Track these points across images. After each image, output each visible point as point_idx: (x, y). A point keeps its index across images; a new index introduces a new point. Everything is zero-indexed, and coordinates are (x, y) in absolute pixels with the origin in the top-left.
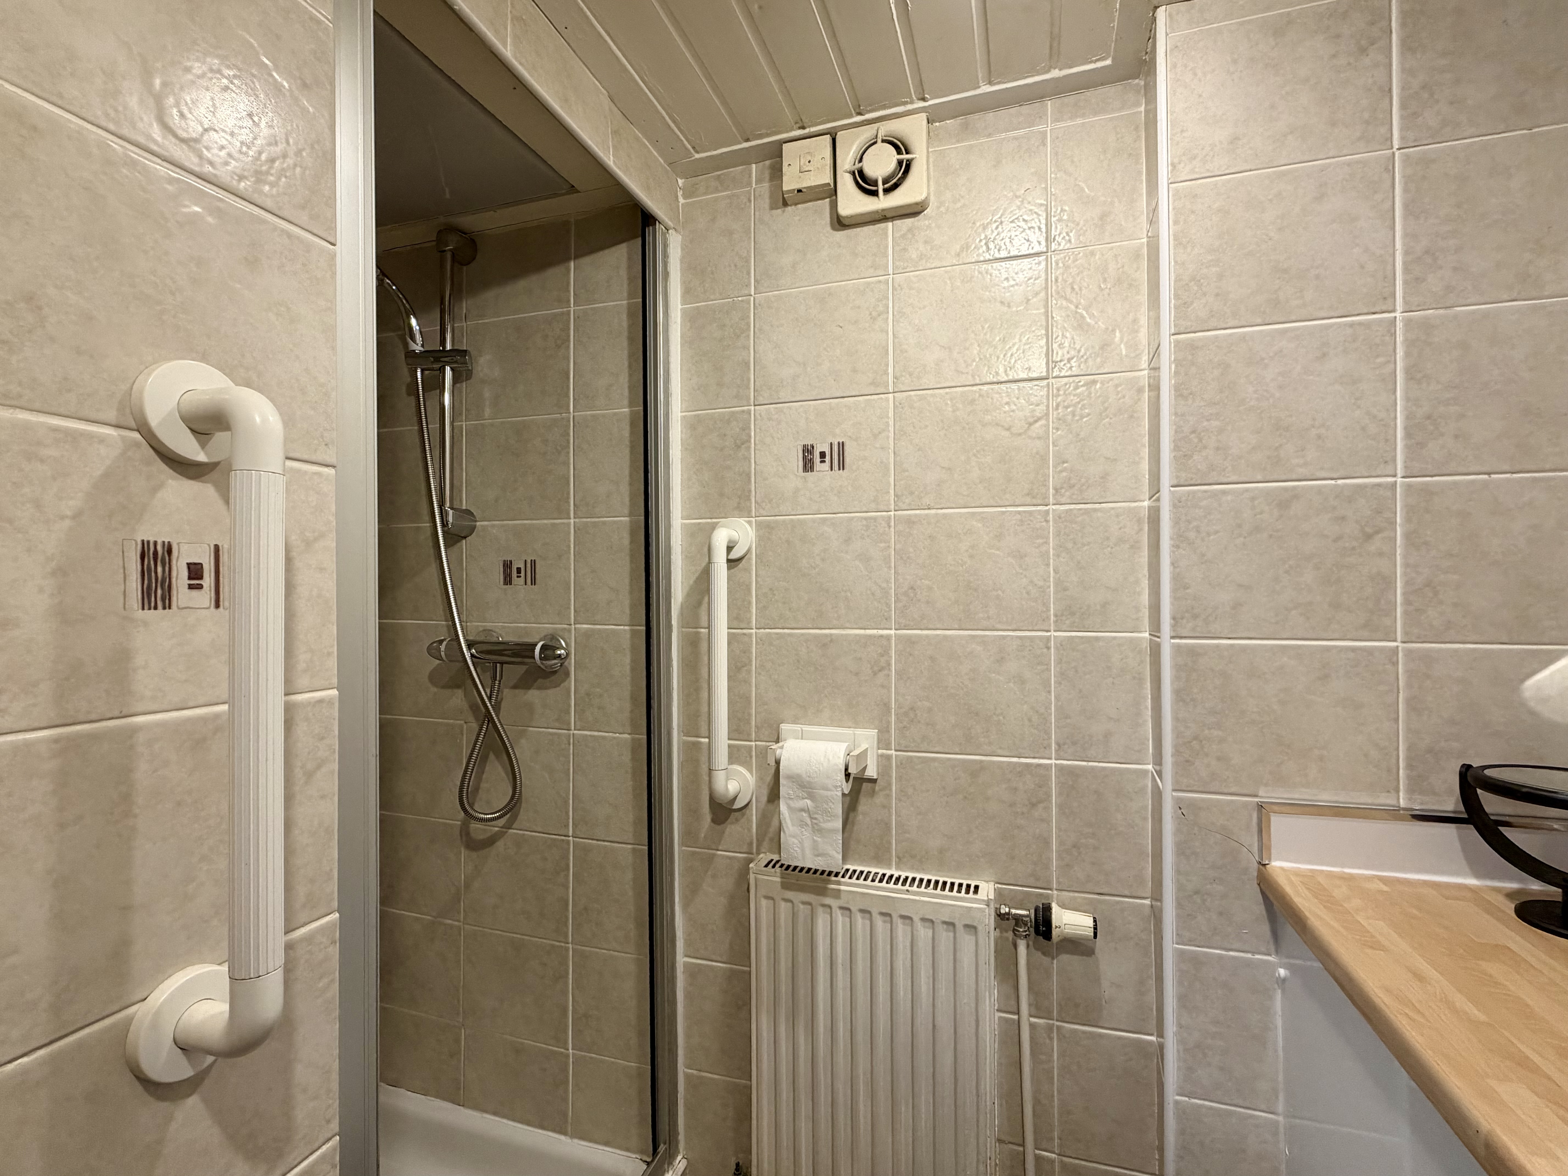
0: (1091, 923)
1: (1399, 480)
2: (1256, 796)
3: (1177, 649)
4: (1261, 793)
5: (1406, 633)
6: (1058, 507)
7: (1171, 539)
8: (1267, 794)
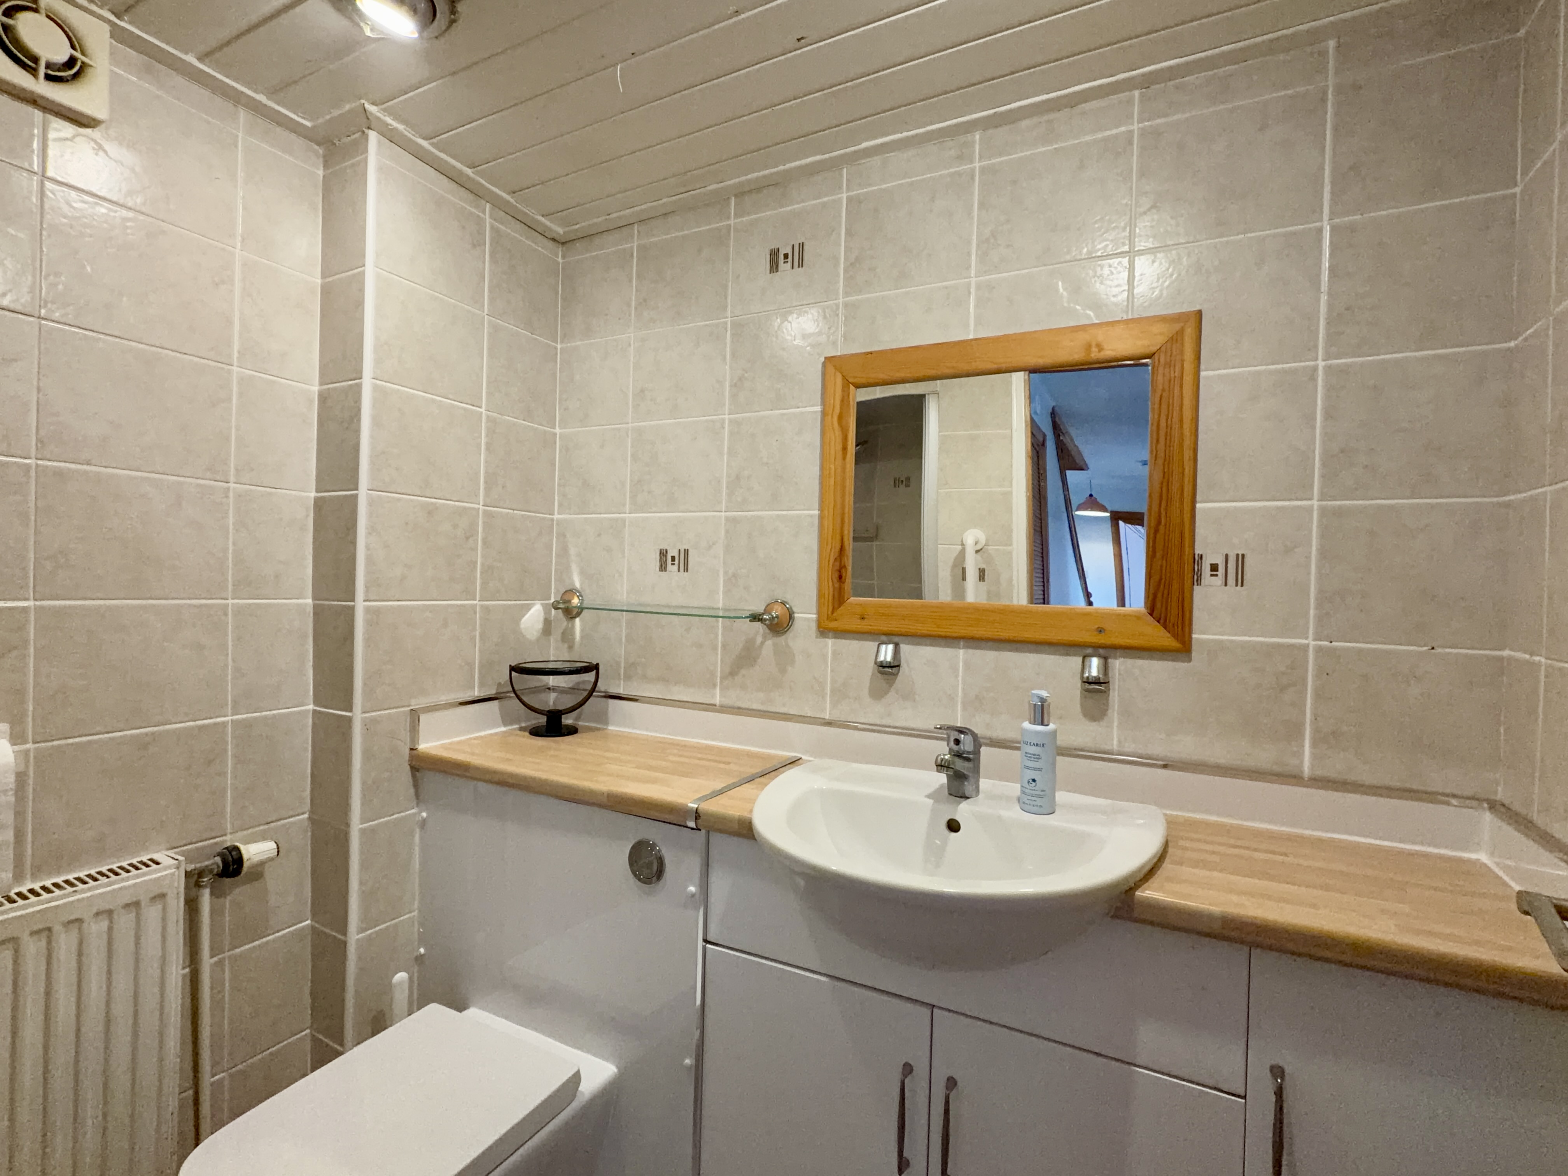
0: (275, 846)
1: (481, 507)
2: (409, 706)
3: (367, 610)
4: (412, 704)
5: (481, 596)
6: (238, 485)
7: (367, 528)
8: (416, 704)
